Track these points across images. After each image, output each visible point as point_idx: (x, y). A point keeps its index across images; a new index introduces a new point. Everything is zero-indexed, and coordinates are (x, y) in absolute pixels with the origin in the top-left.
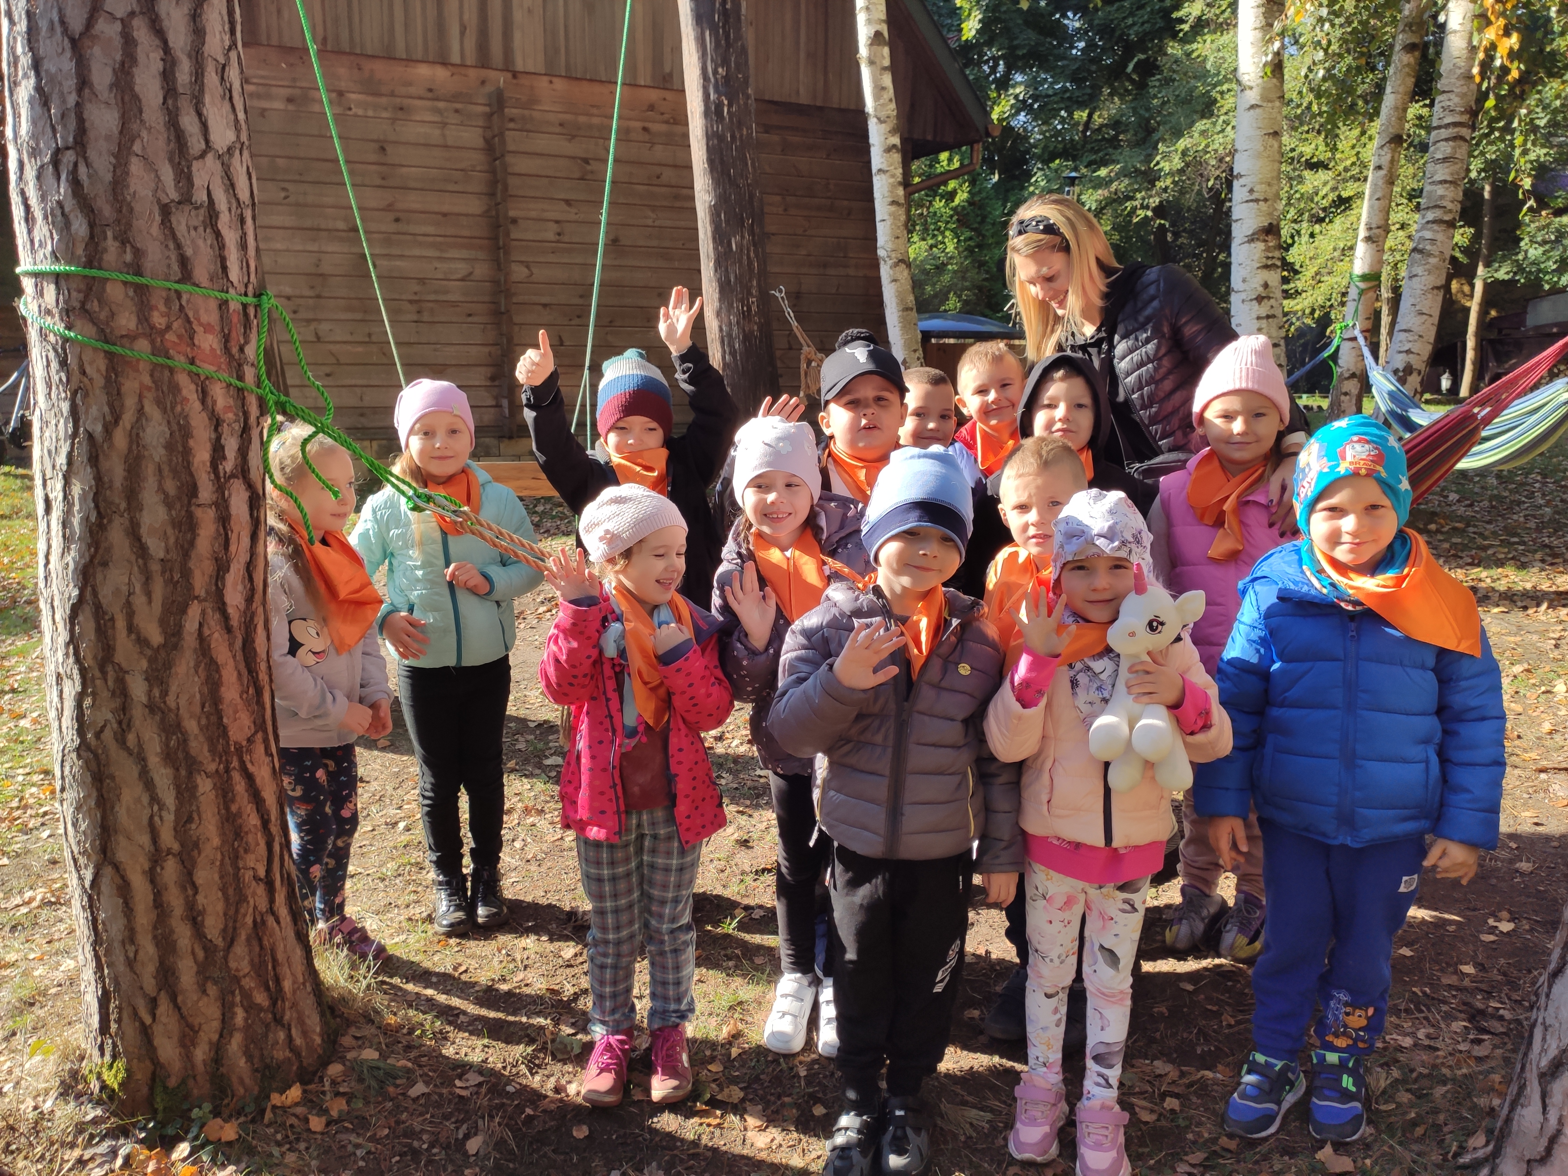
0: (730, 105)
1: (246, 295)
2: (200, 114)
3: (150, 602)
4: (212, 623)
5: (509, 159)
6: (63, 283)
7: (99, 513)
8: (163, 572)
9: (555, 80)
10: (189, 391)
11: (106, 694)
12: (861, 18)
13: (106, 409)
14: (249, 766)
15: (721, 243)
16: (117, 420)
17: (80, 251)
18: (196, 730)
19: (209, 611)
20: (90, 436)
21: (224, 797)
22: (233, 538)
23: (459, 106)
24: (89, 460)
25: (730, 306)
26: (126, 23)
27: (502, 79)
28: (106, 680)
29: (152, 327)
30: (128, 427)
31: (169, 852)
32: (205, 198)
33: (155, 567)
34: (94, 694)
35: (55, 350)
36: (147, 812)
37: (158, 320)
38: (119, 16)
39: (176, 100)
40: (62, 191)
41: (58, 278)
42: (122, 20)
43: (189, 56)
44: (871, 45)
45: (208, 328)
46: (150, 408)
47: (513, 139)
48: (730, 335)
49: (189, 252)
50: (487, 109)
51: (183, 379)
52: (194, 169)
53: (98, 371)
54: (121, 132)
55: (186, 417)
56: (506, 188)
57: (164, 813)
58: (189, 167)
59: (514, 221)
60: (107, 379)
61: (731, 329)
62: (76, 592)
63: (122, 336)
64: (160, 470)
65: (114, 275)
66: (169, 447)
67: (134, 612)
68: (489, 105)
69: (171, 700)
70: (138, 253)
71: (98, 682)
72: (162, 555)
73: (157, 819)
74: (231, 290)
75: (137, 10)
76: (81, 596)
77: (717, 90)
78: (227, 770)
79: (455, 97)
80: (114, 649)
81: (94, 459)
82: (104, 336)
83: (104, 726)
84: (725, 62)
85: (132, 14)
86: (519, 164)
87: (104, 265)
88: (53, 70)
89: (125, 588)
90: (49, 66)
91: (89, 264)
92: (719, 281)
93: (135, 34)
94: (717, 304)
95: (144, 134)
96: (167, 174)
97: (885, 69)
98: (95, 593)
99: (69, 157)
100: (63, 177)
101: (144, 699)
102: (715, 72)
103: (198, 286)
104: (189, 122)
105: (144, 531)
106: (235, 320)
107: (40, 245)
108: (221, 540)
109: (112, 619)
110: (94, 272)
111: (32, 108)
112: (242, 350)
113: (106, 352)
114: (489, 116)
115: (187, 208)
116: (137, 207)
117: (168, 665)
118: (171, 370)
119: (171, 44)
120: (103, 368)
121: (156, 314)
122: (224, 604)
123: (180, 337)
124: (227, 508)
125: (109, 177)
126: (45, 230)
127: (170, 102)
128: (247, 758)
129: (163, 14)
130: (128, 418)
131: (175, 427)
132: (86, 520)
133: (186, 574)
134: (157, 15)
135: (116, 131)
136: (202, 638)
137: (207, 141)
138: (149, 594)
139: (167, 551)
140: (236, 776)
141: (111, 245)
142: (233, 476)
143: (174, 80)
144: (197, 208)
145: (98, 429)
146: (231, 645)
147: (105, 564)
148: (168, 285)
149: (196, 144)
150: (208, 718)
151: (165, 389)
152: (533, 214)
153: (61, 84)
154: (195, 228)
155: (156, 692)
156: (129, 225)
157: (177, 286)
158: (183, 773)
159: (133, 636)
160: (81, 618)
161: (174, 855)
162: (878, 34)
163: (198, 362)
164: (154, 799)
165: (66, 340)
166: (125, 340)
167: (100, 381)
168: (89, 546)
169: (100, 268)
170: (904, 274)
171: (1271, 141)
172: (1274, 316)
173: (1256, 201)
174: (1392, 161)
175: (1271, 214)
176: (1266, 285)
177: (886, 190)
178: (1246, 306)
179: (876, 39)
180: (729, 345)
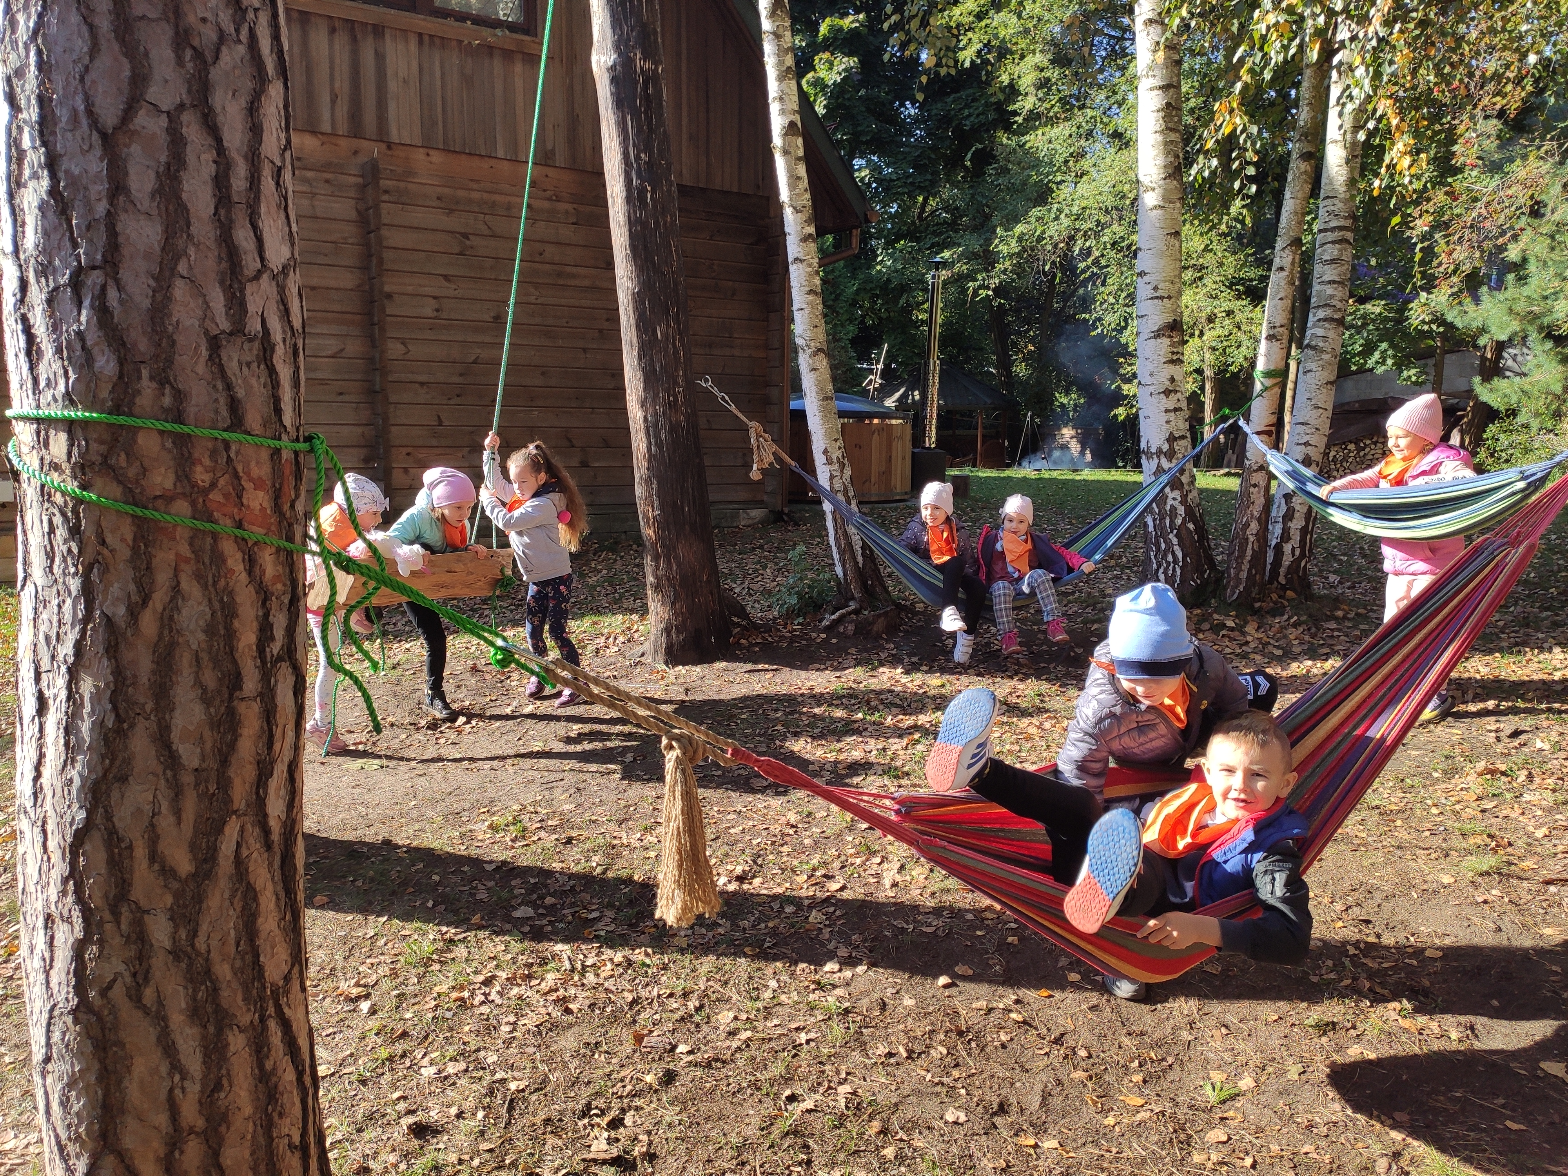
0: (653, 192)
1: (297, 440)
2: (255, 227)
3: (179, 822)
4: (251, 841)
5: (385, 232)
6: (79, 433)
7: (117, 715)
8: (197, 785)
9: (432, 152)
10: (235, 561)
11: (117, 941)
12: (774, 108)
13: (132, 587)
14: (286, 1010)
15: (646, 332)
16: (145, 600)
17: (104, 393)
18: (229, 977)
19: (249, 826)
20: (109, 620)
21: (258, 1051)
22: (278, 733)
23: (328, 176)
24: (107, 651)
25: (656, 396)
26: (173, 117)
27: (376, 150)
28: (118, 923)
29: (194, 485)
30: (160, 608)
31: (192, 1131)
32: (259, 327)
33: (187, 779)
34: (101, 943)
35: (63, 514)
36: (167, 1084)
37: (201, 476)
38: (165, 108)
39: (229, 211)
40: (83, 318)
41: (70, 426)
42: (168, 113)
43: (246, 158)
44: (786, 135)
45: (258, 484)
46: (187, 584)
47: (389, 212)
48: (655, 425)
49: (241, 393)
50: (360, 180)
51: (228, 548)
52: (248, 292)
53: (123, 540)
54: (163, 249)
55: (231, 594)
56: (381, 262)
57: (187, 1084)
58: (242, 291)
59: (389, 296)
60: (135, 549)
61: (657, 420)
62: (81, 815)
63: (156, 497)
64: (198, 660)
65: (148, 424)
66: (210, 630)
67: (158, 837)
68: (362, 176)
69: (200, 943)
70: (180, 396)
71: (108, 927)
72: (196, 763)
73: (178, 1092)
74: (284, 437)
75: (188, 102)
76: (88, 820)
77: (639, 176)
78: (263, 1020)
79: (326, 167)
80: (130, 885)
81: (112, 649)
82: (132, 497)
83: (114, 980)
84: (648, 148)
85: (181, 107)
86: (393, 238)
87: (136, 410)
88: (76, 171)
89: (148, 808)
90: (70, 165)
91: (116, 410)
92: (643, 370)
93: (184, 130)
94: (641, 394)
95: (192, 251)
96: (218, 300)
97: (799, 159)
98: (109, 817)
99: (95, 279)
100: (87, 303)
101: (167, 944)
102: (638, 158)
103: (249, 434)
104: (243, 237)
105: (175, 736)
106: (287, 471)
107: (48, 385)
108: (265, 739)
109: (130, 847)
110: (122, 420)
111: (44, 216)
112: (292, 506)
113: (134, 517)
114: (362, 188)
115: (239, 340)
116: (180, 339)
117: (199, 899)
118: (215, 536)
119: (226, 144)
120: (129, 537)
121: (199, 469)
122: (266, 816)
123: (226, 496)
124: (273, 697)
125: (146, 303)
126: (57, 366)
127: (222, 212)
128: (283, 1001)
129: (218, 109)
130: (159, 599)
131: (217, 605)
132: (99, 725)
133: (224, 784)
134: (211, 109)
135: (157, 248)
136: (239, 862)
137: (262, 259)
138: (178, 813)
139: (203, 758)
140: (273, 1025)
141: (147, 386)
142: (280, 659)
143: (229, 187)
144: (250, 340)
145: (120, 612)
146: (270, 865)
147: (123, 779)
148: (216, 433)
149: (251, 264)
150: (243, 959)
151: (207, 560)
152: (410, 289)
153: (86, 189)
154: (248, 364)
155: (183, 934)
156: (170, 362)
157: (226, 435)
158: (211, 1029)
159: (156, 867)
160: (87, 847)
161: (197, 1134)
162: (792, 124)
163: (246, 525)
164: (176, 1067)
165: (79, 501)
166: (159, 502)
167: (125, 553)
168: (103, 757)
169: (131, 415)
170: (823, 363)
171: (1173, 241)
172: (1180, 409)
173: (1161, 298)
174: (1293, 263)
175: (1174, 311)
176: (1172, 380)
177: (803, 278)
178: (1155, 399)
179: (790, 129)
180: (655, 436)
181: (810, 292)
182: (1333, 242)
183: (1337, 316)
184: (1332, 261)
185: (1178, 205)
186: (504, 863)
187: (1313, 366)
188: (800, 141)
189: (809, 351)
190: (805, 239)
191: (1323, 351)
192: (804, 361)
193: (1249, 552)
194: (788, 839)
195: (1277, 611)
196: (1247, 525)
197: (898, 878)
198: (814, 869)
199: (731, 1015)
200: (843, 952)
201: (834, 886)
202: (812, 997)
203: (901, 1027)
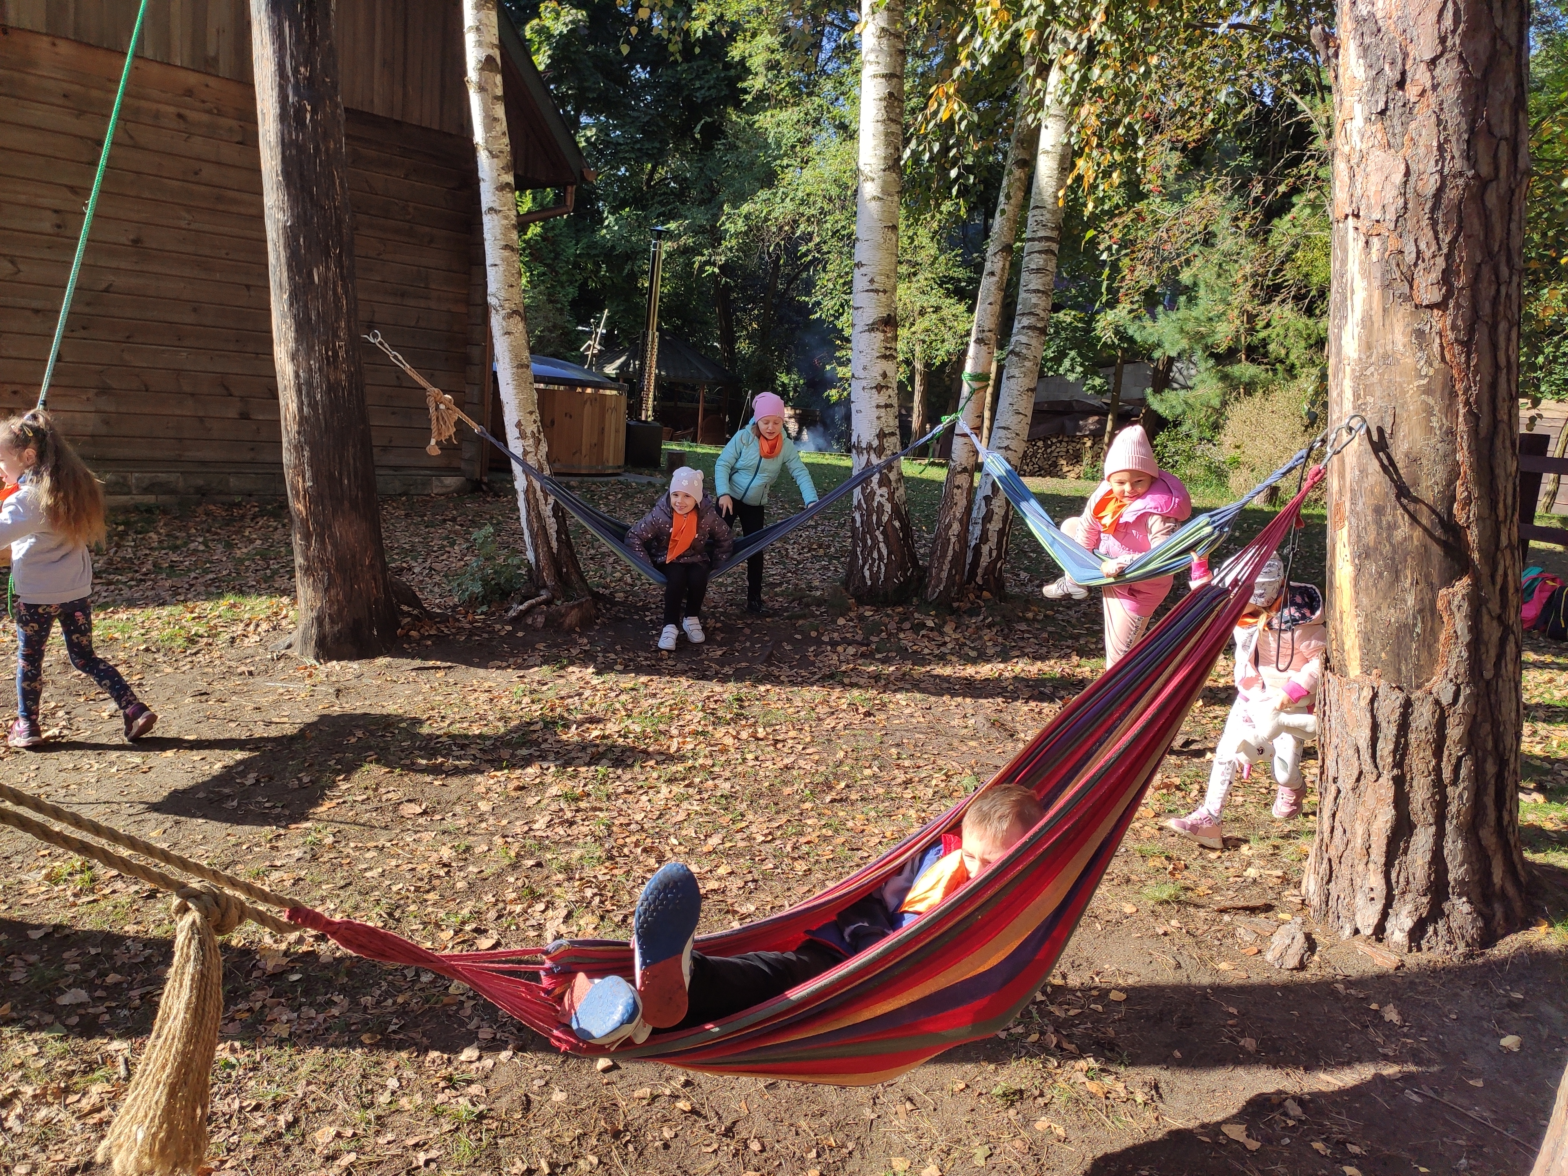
0: (314, 112)
12: (470, 39)
15: (299, 273)
25: (310, 348)
44: (482, 69)
77: (297, 92)
84: (309, 62)
92: (296, 317)
94: (292, 344)
97: (497, 98)
102: (296, 71)
162: (489, 59)
170: (518, 326)
171: (890, 235)
172: (891, 406)
173: (877, 291)
174: (1003, 269)
175: (889, 306)
176: (884, 375)
177: (498, 232)
178: (866, 394)
179: (488, 63)
180: (308, 394)
181: (506, 247)
182: (1039, 252)
183: (1040, 325)
184: (1038, 271)
185: (896, 198)
186: (58, 927)
187: (1015, 372)
188: (499, 79)
189: (502, 312)
190: (502, 187)
191: (1026, 358)
192: (497, 322)
193: (950, 552)
194: (436, 882)
195: (973, 612)
196: (950, 526)
197: (563, 929)
198: (463, 923)
199: (332, 1131)
200: (485, 1033)
201: (485, 943)
202: (441, 1097)
203: (546, 1132)
